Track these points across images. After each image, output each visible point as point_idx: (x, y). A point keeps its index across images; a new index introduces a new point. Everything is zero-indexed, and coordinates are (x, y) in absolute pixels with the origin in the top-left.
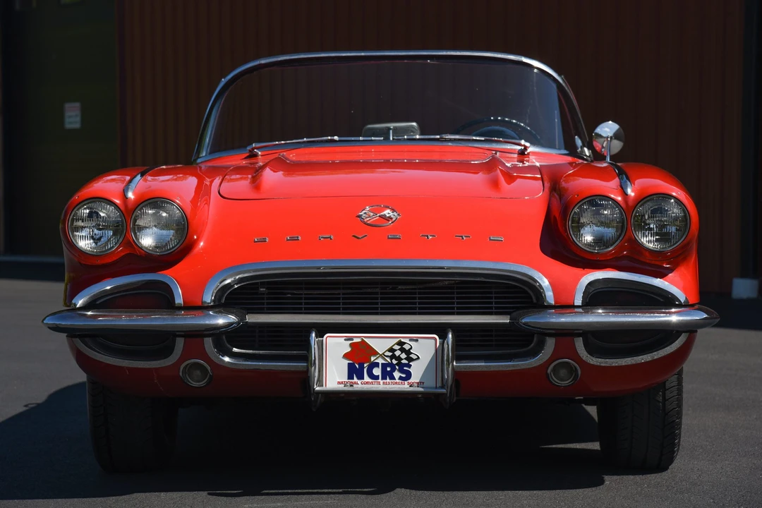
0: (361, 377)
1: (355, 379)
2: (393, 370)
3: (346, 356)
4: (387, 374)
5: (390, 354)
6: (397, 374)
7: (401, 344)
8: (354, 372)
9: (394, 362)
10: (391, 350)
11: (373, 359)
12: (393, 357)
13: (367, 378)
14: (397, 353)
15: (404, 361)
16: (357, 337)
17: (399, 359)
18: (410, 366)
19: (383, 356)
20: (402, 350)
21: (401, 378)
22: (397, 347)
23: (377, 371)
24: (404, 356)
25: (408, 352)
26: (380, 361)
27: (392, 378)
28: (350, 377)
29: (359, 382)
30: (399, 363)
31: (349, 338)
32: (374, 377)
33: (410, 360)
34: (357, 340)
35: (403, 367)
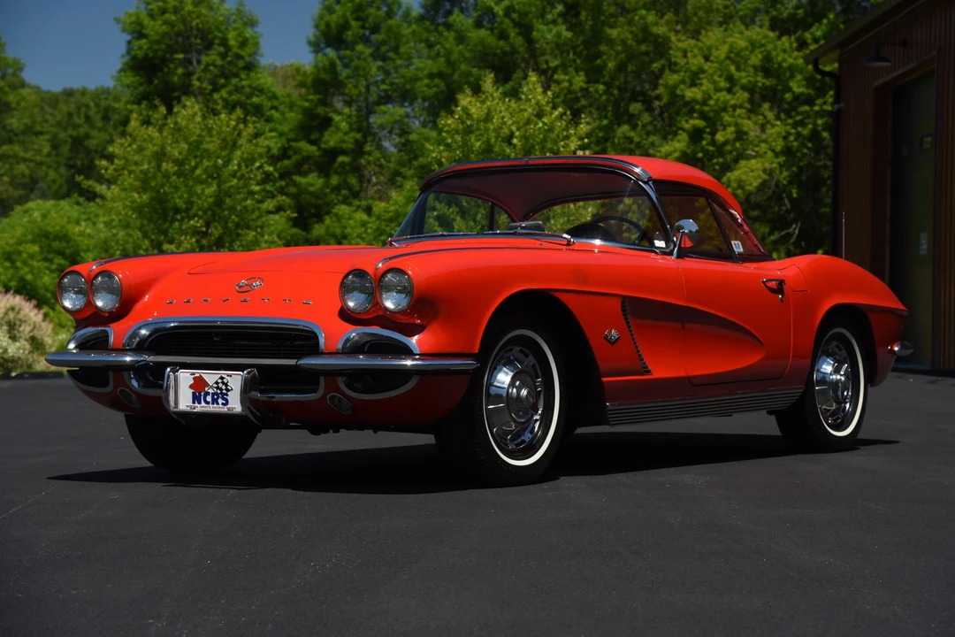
0: (200, 403)
1: (197, 404)
2: (218, 397)
3: (191, 387)
4: (215, 401)
5: (216, 386)
6: (220, 401)
7: (222, 378)
8: (196, 398)
9: (219, 392)
10: (217, 383)
11: (206, 389)
12: (218, 388)
13: (203, 404)
14: (220, 385)
15: (224, 391)
16: (198, 372)
17: (221, 389)
18: (227, 395)
19: (212, 387)
20: (223, 383)
21: (223, 404)
22: (220, 381)
23: (209, 399)
24: (224, 387)
25: (226, 385)
26: (211, 391)
27: (218, 404)
28: (194, 402)
29: (199, 406)
30: (222, 393)
31: (193, 374)
32: (207, 403)
33: (228, 390)
34: (197, 375)
35: (224, 396)
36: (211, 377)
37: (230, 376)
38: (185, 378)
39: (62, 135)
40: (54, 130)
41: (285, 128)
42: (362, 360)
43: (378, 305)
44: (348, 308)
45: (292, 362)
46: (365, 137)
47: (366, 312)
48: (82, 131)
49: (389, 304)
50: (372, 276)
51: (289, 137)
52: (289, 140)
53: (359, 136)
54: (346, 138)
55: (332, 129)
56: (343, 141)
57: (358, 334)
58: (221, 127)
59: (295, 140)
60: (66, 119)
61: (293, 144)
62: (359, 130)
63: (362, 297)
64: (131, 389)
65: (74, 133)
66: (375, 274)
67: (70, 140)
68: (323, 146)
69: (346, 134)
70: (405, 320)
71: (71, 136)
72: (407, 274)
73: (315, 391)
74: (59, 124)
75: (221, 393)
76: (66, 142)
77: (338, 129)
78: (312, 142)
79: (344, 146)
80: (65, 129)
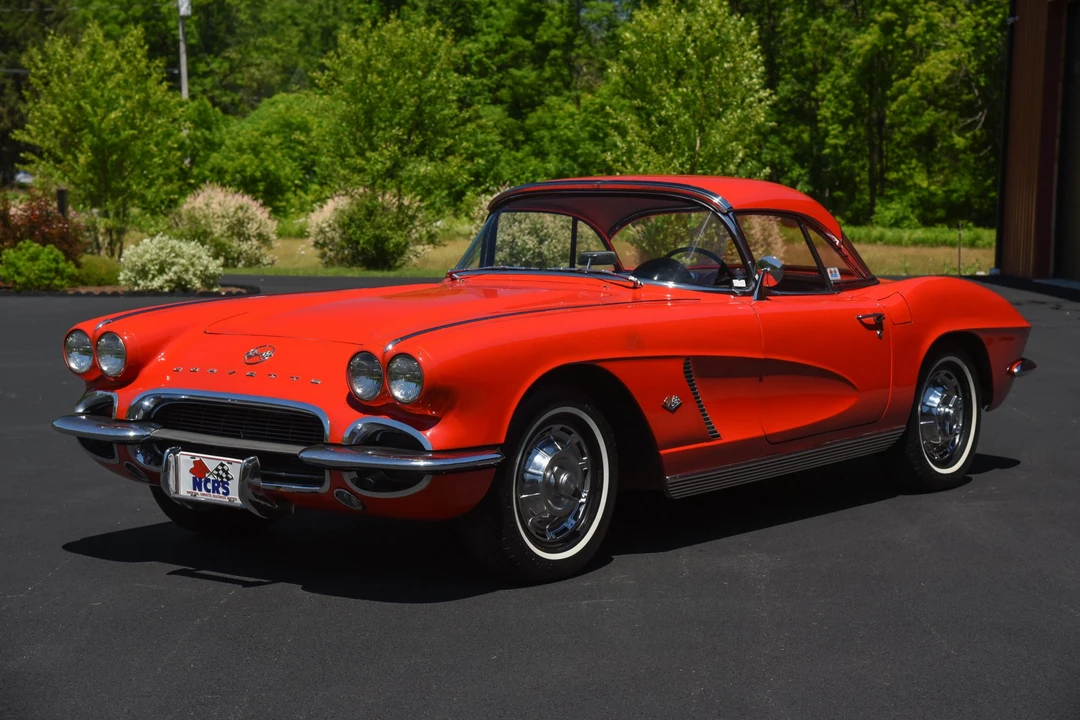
0: (200, 489)
1: (197, 492)
2: (219, 486)
3: (191, 471)
4: (215, 489)
5: (216, 473)
6: (221, 490)
7: (222, 465)
8: (196, 484)
9: (219, 479)
10: (217, 469)
11: (207, 475)
12: (218, 475)
14: (221, 472)
15: (225, 480)
16: (198, 457)
17: (222, 477)
18: (228, 484)
19: (212, 473)
20: (223, 470)
21: (224, 494)
22: (220, 468)
23: (210, 486)
24: (224, 475)
25: (227, 472)
26: (211, 478)
27: (219, 493)
28: (194, 489)
29: (199, 493)
31: (193, 457)
32: (208, 491)
33: (229, 478)
34: (197, 459)
35: (225, 485)
36: (211, 462)
37: (229, 463)
38: (185, 460)
39: (314, 26)
40: (307, 21)
41: (502, 23)
42: (371, 459)
43: (386, 393)
44: (356, 394)
46: (575, 31)
47: (376, 400)
48: (331, 21)
49: (398, 394)
50: (380, 359)
51: (506, 32)
52: (505, 36)
53: (569, 30)
54: (558, 33)
55: (545, 23)
56: (555, 36)
57: (365, 425)
58: (421, 40)
59: (512, 35)
60: (317, 11)
61: (509, 39)
62: (570, 24)
63: (371, 383)
64: (136, 465)
65: (324, 24)
66: (383, 357)
67: (320, 31)
68: (537, 40)
69: (558, 28)
70: (418, 411)
71: (321, 27)
72: (416, 360)
74: (311, 16)
75: (222, 481)
76: (317, 33)
77: (551, 23)
78: (527, 37)
79: (555, 40)
80: (316, 21)
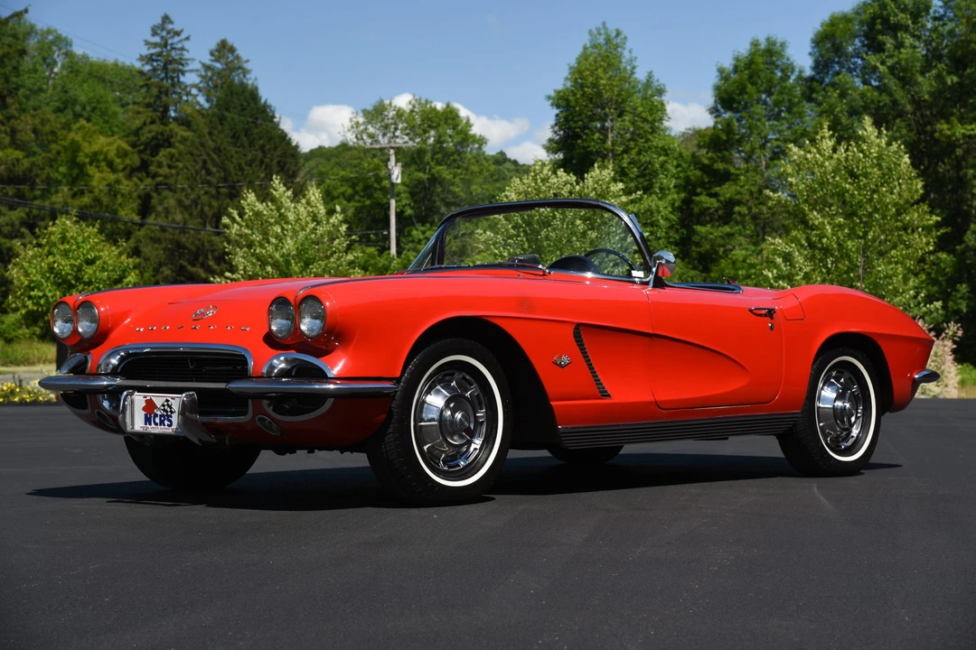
0: (150, 424)
1: (148, 425)
2: (165, 419)
4: (162, 423)
5: (162, 408)
6: (166, 422)
7: (167, 401)
8: (147, 420)
9: (165, 413)
11: (155, 411)
12: (164, 410)
13: (153, 425)
14: (166, 407)
15: (169, 413)
16: (149, 395)
17: (167, 411)
18: (171, 417)
19: (159, 409)
20: (168, 405)
21: (168, 425)
23: (157, 420)
24: (169, 410)
25: (171, 407)
26: (159, 413)
27: (164, 425)
28: (146, 423)
29: (150, 427)
31: (145, 397)
32: (156, 424)
33: (172, 412)
34: (148, 398)
35: (169, 417)
36: (159, 400)
37: (173, 398)
38: (139, 399)
43: (295, 329)
44: (273, 333)
45: (222, 386)
47: (290, 338)
49: (305, 328)
50: (292, 302)
63: (284, 320)
64: (104, 410)
66: (295, 300)
72: (322, 303)
73: (245, 414)
75: (167, 415)
